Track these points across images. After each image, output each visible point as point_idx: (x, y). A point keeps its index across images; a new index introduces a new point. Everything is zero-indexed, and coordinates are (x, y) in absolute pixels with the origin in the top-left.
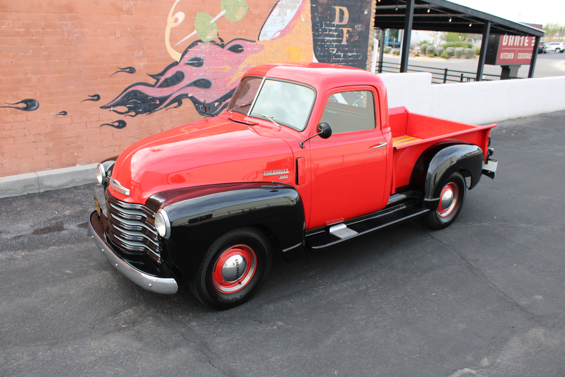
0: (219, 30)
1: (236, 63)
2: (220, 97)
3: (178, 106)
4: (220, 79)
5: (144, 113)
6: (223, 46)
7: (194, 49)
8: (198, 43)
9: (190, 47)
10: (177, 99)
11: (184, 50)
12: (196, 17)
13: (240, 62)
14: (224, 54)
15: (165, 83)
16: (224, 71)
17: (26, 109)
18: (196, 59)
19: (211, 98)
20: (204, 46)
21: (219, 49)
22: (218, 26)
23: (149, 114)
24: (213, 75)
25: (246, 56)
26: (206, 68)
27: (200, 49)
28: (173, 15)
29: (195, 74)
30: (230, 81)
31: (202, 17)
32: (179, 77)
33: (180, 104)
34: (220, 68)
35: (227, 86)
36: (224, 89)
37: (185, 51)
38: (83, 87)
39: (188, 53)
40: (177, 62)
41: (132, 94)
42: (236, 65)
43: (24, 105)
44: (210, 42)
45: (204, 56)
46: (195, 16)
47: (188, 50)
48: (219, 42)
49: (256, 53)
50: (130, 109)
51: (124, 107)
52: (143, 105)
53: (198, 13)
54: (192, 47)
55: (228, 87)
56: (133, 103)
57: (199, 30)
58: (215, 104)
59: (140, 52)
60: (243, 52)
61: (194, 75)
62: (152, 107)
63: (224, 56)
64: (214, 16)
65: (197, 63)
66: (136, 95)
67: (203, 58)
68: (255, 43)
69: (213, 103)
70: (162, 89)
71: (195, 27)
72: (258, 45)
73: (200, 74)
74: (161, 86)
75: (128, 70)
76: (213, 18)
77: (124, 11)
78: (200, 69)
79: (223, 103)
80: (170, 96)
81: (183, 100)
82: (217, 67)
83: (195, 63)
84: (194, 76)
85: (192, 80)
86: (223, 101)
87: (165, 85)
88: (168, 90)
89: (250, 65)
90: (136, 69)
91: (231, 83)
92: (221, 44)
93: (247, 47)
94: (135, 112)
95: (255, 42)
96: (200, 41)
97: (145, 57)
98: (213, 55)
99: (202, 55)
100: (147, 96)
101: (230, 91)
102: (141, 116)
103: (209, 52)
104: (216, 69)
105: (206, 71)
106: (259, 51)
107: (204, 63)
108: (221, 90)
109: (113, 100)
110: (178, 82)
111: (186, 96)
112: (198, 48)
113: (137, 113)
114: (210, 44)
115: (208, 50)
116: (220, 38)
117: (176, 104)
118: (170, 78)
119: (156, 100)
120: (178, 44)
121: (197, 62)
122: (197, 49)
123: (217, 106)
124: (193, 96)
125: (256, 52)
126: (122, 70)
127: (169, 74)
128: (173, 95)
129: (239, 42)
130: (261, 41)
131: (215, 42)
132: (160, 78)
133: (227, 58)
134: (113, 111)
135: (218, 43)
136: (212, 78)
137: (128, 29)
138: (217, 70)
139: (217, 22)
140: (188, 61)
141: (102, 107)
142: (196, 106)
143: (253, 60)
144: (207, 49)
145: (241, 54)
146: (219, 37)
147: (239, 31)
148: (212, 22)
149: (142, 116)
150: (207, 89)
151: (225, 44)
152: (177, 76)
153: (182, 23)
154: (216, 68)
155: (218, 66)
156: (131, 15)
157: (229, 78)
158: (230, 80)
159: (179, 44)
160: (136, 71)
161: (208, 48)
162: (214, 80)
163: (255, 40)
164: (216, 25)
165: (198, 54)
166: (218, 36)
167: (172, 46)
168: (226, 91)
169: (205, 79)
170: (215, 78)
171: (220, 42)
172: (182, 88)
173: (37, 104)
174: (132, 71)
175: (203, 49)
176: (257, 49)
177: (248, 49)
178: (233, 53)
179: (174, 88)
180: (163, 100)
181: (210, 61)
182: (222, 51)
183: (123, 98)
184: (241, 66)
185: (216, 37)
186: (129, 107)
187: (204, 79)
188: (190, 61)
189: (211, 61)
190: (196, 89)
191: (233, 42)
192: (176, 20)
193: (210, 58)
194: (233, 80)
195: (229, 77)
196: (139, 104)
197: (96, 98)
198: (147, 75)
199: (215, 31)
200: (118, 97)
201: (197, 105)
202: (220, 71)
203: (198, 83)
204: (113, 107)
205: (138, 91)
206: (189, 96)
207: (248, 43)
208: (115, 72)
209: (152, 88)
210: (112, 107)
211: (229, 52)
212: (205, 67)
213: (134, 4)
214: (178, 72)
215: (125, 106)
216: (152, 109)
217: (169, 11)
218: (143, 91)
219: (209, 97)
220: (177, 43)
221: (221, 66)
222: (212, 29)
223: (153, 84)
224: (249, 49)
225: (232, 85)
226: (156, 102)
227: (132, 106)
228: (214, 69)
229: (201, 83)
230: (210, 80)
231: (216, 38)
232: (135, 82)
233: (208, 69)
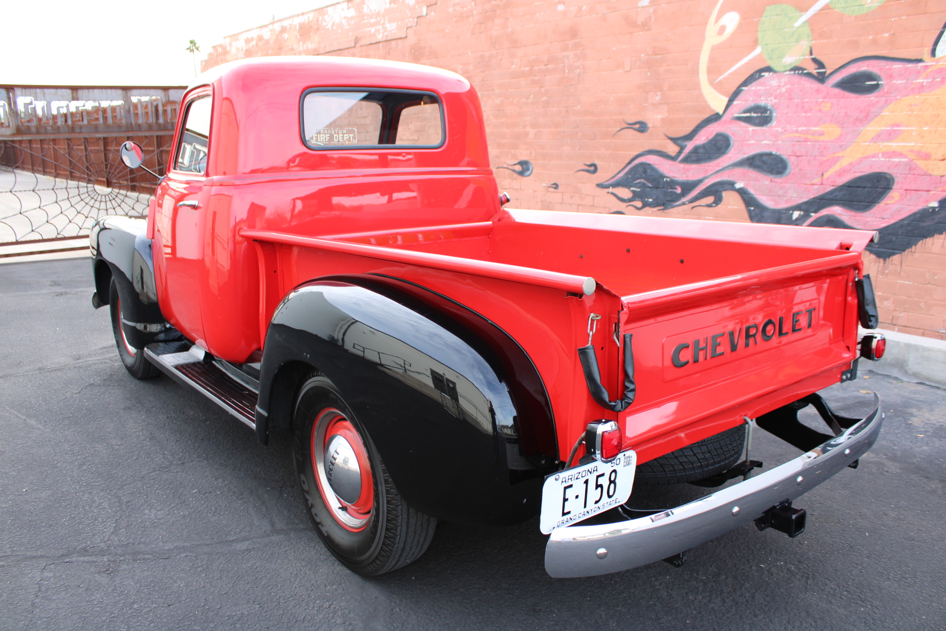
0: (815, 40)
1: (857, 119)
2: (805, 200)
3: (714, 205)
4: (808, 157)
5: (655, 207)
6: (821, 78)
7: (754, 88)
8: (763, 74)
9: (746, 83)
10: (714, 189)
11: (734, 89)
12: (763, 19)
13: (867, 116)
14: (825, 97)
15: (694, 155)
16: (821, 138)
17: (521, 173)
18: (756, 109)
19: (785, 199)
20: (776, 80)
21: (811, 85)
22: (812, 30)
23: (663, 210)
24: (794, 145)
25: (886, 101)
26: (777, 129)
27: (768, 87)
28: (716, 21)
29: (753, 142)
30: (835, 164)
31: (777, 15)
32: (720, 145)
33: (718, 200)
34: (811, 130)
35: (825, 176)
36: (817, 180)
37: (735, 91)
38: (579, 150)
39: (741, 96)
40: (717, 114)
41: (641, 170)
42: (854, 124)
43: (518, 168)
44: (791, 70)
45: (776, 103)
46: (761, 16)
47: (742, 90)
48: (812, 69)
49: (920, 93)
50: (636, 196)
51: (627, 190)
52: (654, 191)
53: (768, 8)
54: (751, 83)
55: (828, 179)
56: (640, 185)
57: (766, 45)
58: (792, 214)
59: (657, 95)
60: (877, 90)
61: (750, 142)
62: (669, 198)
63: (822, 102)
64: (803, 9)
65: (757, 117)
66: (645, 172)
67: (773, 106)
68: (921, 64)
69: (788, 209)
70: (687, 166)
71: (760, 40)
72: (929, 70)
73: (764, 142)
74: (686, 160)
75: (637, 126)
76: (802, 13)
77: (639, 25)
78: (764, 130)
79: (812, 214)
80: (700, 182)
81: (724, 194)
82: (804, 128)
83: (753, 117)
84: (749, 145)
85: (744, 154)
86: (813, 210)
87: (694, 158)
88: (699, 169)
89: (898, 126)
90: (650, 125)
91: (837, 168)
92: (818, 73)
93: (891, 77)
94: (643, 202)
95: (920, 61)
96: (768, 69)
97: (665, 103)
98: (796, 100)
99: (769, 99)
100: (662, 176)
101: (832, 188)
102: (650, 212)
103: (786, 92)
104: (801, 132)
105: (776, 136)
106: (932, 86)
107: (774, 118)
108: (810, 183)
109: (613, 175)
110: (717, 155)
111: (730, 185)
112: (762, 84)
113: (645, 205)
114: (789, 74)
115: (784, 90)
116: (815, 60)
117: (710, 199)
118: (703, 146)
119: (677, 187)
120: (722, 77)
121: (759, 115)
122: (759, 88)
123: (797, 219)
124: (745, 187)
125: (922, 88)
126: (629, 126)
127: (702, 138)
128: (706, 181)
129: (868, 66)
130: (942, 57)
131: (803, 69)
132: (686, 146)
133: (832, 107)
134: (612, 193)
135: (810, 72)
136: (790, 154)
137: (642, 55)
138: (803, 136)
139: (811, 22)
140: (740, 114)
141: (600, 186)
142: (749, 212)
143: (909, 113)
144: (783, 86)
145: (872, 97)
146: (813, 57)
147: (871, 37)
148: (797, 24)
149: (652, 211)
150: (778, 176)
151: (828, 72)
152: (715, 143)
153: (733, 34)
154: (802, 130)
155: (806, 126)
156: (648, 30)
157: (832, 156)
158: (836, 161)
159: (724, 78)
160: (649, 130)
161: (785, 84)
162: (793, 159)
163: (919, 58)
164: (807, 29)
165: (762, 98)
166: (811, 54)
167: (711, 83)
168: (822, 186)
169: (774, 153)
170: (798, 154)
171: (816, 69)
172: (724, 169)
173: (531, 169)
174: (643, 129)
175: (773, 86)
176: (925, 81)
177: (894, 82)
178: (847, 94)
179: (709, 166)
180: (688, 187)
181: (787, 113)
182: (818, 91)
183: (627, 174)
184: (868, 128)
185: (807, 57)
186: (633, 192)
187: (770, 154)
188: (745, 112)
189: (789, 115)
190: (752, 173)
191: (851, 66)
192: (722, 29)
193: (788, 107)
194: (844, 163)
195: (834, 153)
196: (648, 189)
197: (592, 168)
198: (665, 138)
199: (805, 45)
200: (620, 171)
201: (752, 208)
202: (809, 137)
203: (758, 162)
204: (613, 188)
205: (649, 164)
206: (738, 186)
207: (897, 66)
208: (619, 129)
209: (671, 162)
210: (611, 188)
211: (837, 91)
212: (776, 127)
213: (654, 11)
214: (718, 135)
215: (629, 189)
216: (668, 201)
217: (710, 14)
218: (656, 167)
219: (779, 196)
220: (721, 75)
221: (815, 126)
222: (797, 41)
223: (673, 154)
224: (899, 82)
225: (840, 173)
226: (676, 189)
227: (639, 190)
228: (797, 132)
229: (764, 162)
230: (785, 157)
231: (805, 59)
232: (646, 149)
233: (782, 133)
